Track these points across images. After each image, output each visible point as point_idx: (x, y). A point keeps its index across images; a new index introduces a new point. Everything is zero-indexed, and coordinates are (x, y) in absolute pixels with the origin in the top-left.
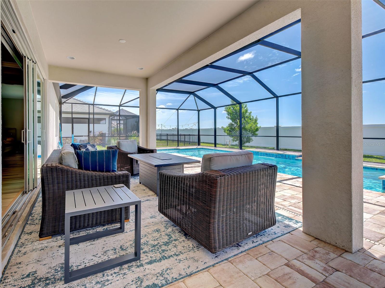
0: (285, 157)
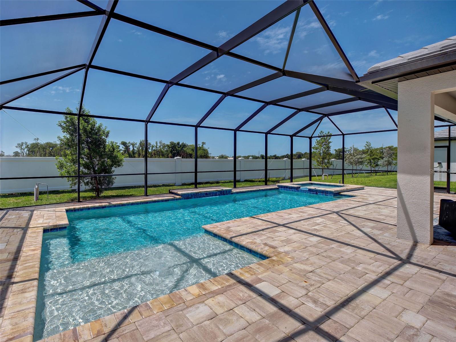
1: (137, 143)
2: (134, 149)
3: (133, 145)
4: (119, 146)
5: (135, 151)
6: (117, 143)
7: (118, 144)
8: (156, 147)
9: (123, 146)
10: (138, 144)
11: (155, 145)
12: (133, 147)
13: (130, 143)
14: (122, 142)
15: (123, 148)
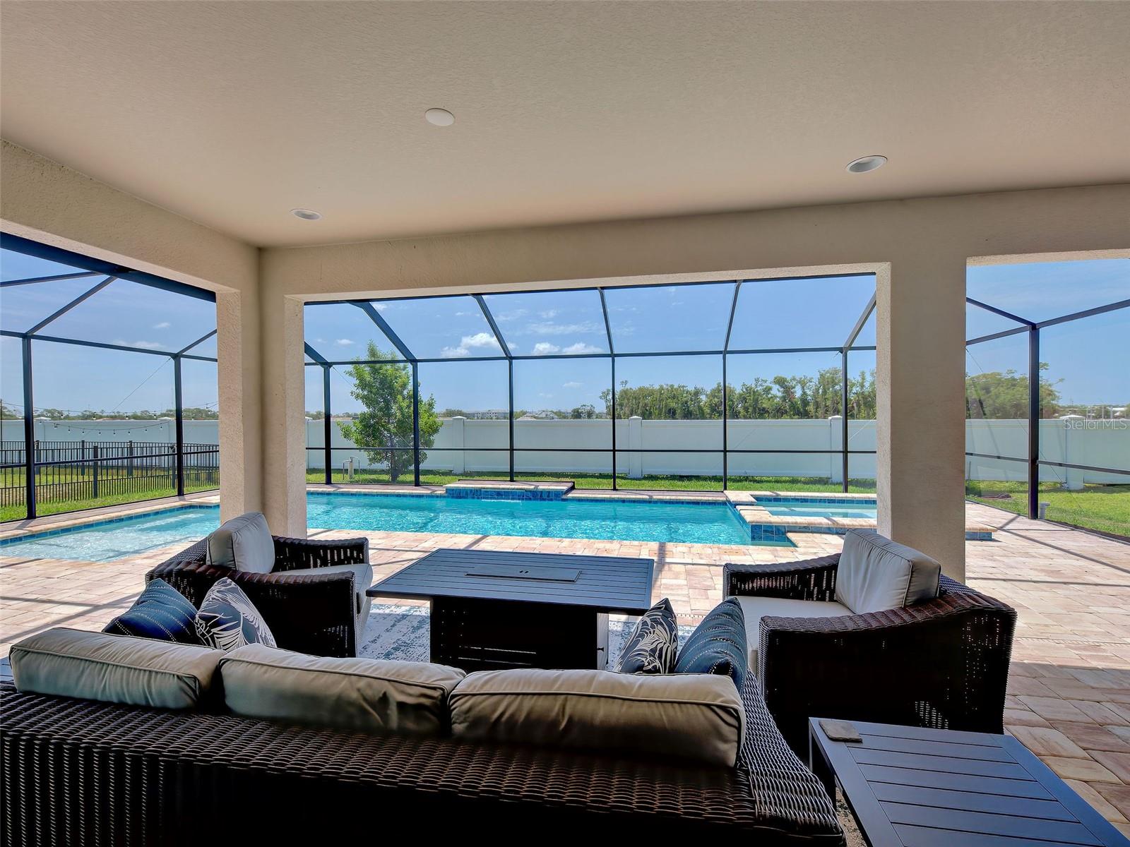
0: (541, 496)
1: (812, 378)
2: (804, 393)
3: (803, 384)
4: (770, 389)
5: (810, 398)
6: (766, 381)
7: (768, 384)
8: (862, 386)
9: (778, 386)
10: (816, 381)
11: (860, 381)
12: (803, 388)
13: (794, 379)
14: (776, 378)
15: (779, 391)
